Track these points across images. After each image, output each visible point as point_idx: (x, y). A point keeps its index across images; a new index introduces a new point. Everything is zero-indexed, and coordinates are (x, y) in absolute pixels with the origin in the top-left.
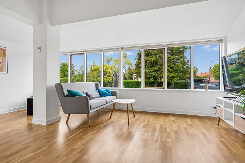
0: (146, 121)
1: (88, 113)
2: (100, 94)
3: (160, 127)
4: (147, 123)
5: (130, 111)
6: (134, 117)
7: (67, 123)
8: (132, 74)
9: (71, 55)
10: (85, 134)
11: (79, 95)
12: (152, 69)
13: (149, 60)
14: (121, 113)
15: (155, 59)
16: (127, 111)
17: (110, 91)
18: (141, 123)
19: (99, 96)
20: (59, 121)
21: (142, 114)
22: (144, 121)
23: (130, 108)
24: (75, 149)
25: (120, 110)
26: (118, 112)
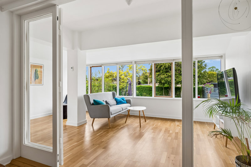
0: (155, 125)
1: (109, 117)
2: (116, 102)
3: (165, 129)
4: (156, 126)
5: (142, 117)
6: (146, 121)
7: (92, 125)
8: (146, 78)
9: (91, 67)
10: (108, 133)
11: (102, 104)
12: (166, 75)
13: (164, 65)
14: (134, 118)
15: (170, 65)
16: (139, 117)
17: (125, 99)
18: (150, 126)
19: (116, 103)
20: (86, 124)
21: (153, 120)
22: (153, 125)
23: (142, 114)
24: (103, 141)
25: (134, 116)
26: (132, 117)
